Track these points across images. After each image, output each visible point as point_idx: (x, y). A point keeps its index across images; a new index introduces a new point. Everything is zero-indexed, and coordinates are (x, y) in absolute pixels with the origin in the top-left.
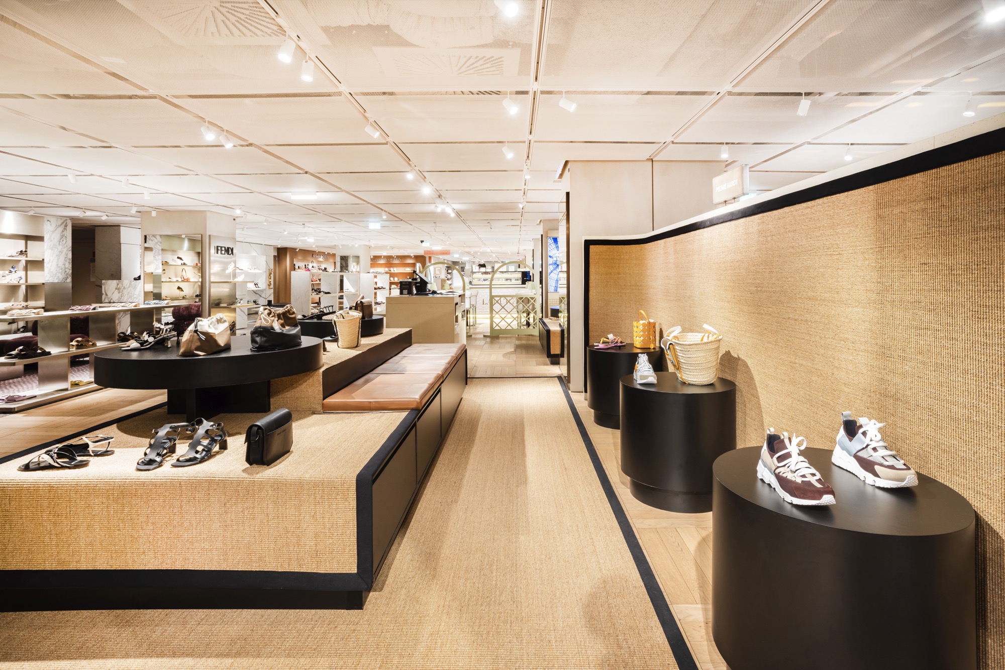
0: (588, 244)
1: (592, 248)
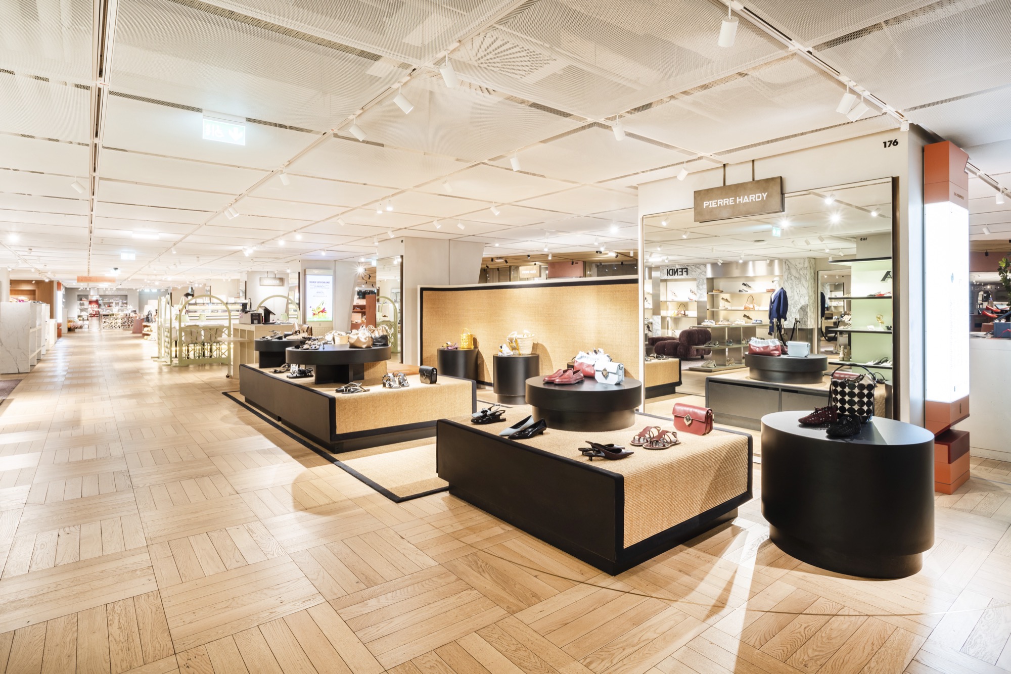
0: (422, 290)
1: (425, 292)
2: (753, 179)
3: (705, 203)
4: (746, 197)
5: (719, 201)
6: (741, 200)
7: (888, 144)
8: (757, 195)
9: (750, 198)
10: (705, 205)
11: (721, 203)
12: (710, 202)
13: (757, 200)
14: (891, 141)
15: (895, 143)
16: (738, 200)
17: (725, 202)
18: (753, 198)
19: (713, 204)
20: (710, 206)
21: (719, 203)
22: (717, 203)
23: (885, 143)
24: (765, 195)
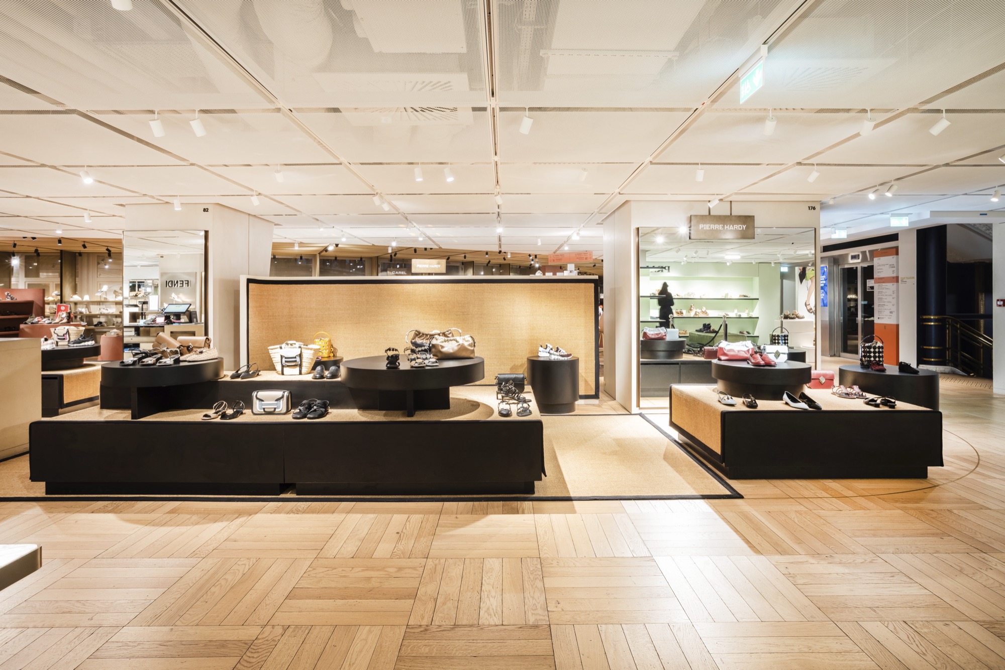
2: (731, 214)
3: (700, 225)
4: (731, 226)
5: (711, 225)
6: (728, 227)
7: (811, 208)
8: (739, 226)
9: (735, 227)
10: (700, 227)
11: (713, 227)
12: (705, 225)
13: (739, 229)
14: (812, 207)
15: (814, 208)
16: (726, 227)
17: (716, 227)
18: (737, 228)
19: (707, 227)
20: (705, 228)
21: (711, 227)
22: (710, 227)
23: (809, 207)
24: (744, 227)
